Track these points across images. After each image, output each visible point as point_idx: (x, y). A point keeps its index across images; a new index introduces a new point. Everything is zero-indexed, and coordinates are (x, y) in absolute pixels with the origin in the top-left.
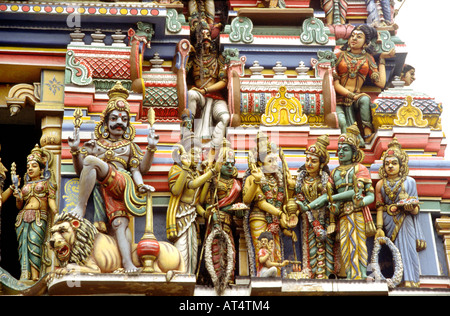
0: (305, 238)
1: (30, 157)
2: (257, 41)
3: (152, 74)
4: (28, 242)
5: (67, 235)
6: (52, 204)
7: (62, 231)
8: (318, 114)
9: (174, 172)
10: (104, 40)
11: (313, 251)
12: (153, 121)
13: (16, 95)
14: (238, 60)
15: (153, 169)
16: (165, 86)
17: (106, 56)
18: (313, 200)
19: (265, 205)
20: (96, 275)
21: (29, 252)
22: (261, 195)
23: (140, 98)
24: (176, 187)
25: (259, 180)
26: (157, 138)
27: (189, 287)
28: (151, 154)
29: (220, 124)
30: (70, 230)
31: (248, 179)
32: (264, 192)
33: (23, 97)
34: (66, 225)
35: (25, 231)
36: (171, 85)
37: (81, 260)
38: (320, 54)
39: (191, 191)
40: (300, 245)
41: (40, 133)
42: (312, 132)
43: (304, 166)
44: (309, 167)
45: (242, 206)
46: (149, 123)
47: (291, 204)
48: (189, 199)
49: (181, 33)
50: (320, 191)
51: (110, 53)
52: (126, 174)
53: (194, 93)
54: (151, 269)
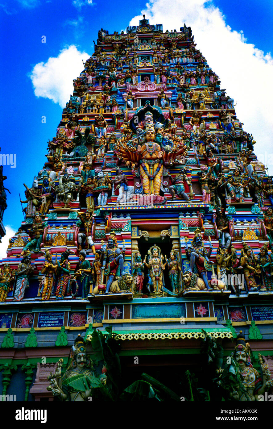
0: (263, 277)
1: (171, 253)
2: (237, 213)
3: (206, 225)
4: (174, 280)
5: (189, 278)
6: (180, 268)
7: (187, 277)
8: (261, 236)
9: (218, 257)
10: (190, 215)
11: (266, 281)
12: (210, 240)
13: (163, 233)
14: (232, 220)
15: (212, 256)
16: (210, 229)
17: (191, 220)
18: (265, 264)
19: (249, 266)
20: (199, 291)
21: (174, 284)
22: (247, 263)
23: (203, 233)
24: (220, 262)
25: (246, 258)
26: (212, 246)
27: (229, 294)
28: (211, 251)
29: (229, 240)
30: (189, 276)
31: (242, 258)
32: (248, 262)
33: (165, 234)
34: (188, 274)
35: (172, 277)
36: (212, 228)
37: (193, 286)
38: (259, 216)
39: (224, 263)
40: (261, 279)
41: (172, 245)
42: (260, 242)
43: (260, 253)
44: (262, 254)
45: (242, 267)
46: (209, 241)
47: (258, 266)
48: (224, 266)
49: (213, 212)
50: (267, 262)
51: (192, 219)
52: (203, 258)
53: (219, 230)
54: (216, 289)
